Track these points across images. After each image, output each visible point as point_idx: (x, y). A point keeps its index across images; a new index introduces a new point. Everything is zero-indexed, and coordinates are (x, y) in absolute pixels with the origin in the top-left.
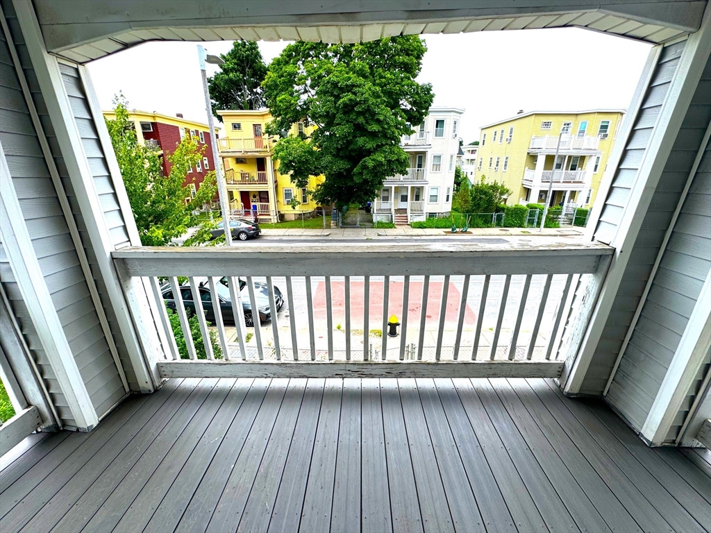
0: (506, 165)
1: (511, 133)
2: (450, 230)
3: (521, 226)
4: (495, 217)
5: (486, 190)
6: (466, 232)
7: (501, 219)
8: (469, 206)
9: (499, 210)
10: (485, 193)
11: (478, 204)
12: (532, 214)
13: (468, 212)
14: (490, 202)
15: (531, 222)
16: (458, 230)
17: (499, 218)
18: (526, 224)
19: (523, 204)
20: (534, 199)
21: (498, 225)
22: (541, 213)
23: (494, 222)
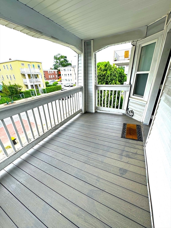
0: (14, 78)
1: (11, 66)
2: (6, 104)
3: (30, 97)
4: (21, 95)
5: (13, 87)
6: (13, 103)
7: (23, 96)
8: (10, 93)
9: (21, 93)
10: (13, 88)
11: (13, 92)
12: (32, 93)
13: (10, 95)
14: (16, 91)
15: (33, 95)
16: (9, 103)
17: (22, 95)
18: (32, 96)
19: (27, 90)
20: (30, 88)
21: (23, 98)
22: (34, 92)
23: (21, 97)
